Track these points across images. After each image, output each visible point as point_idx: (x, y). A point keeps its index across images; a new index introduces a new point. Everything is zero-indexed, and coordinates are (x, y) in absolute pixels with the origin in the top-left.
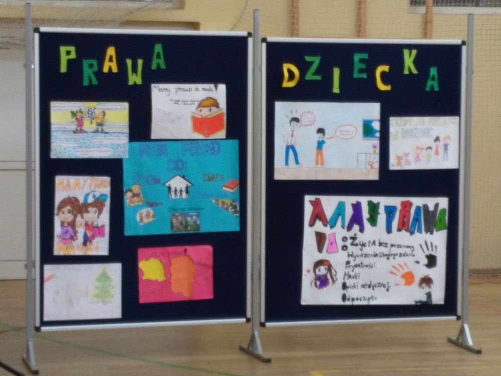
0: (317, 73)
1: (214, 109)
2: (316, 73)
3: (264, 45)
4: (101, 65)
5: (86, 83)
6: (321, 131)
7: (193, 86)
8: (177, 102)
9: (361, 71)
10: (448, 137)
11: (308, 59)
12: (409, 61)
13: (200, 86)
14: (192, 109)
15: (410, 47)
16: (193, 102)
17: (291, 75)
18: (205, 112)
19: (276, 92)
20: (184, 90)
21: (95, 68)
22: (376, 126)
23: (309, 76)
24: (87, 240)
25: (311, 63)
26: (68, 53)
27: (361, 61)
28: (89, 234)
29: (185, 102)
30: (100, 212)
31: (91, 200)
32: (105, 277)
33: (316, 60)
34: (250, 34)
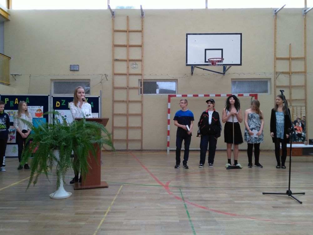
0: (65, 103)
1: (40, 111)
3: (52, 98)
4: (14, 102)
5: (11, 106)
6: (65, 116)
7: (35, 107)
8: (31, 110)
11: (62, 100)
13: (37, 106)
14: (35, 111)
16: (35, 110)
17: (58, 104)
18: (38, 112)
19: (55, 108)
20: (33, 107)
21: (13, 103)
23: (63, 104)
24: (11, 140)
25: (63, 102)
26: (7, 100)
28: (11, 138)
29: (33, 110)
30: (14, 134)
31: (12, 131)
32: (15, 147)
33: (64, 101)
34: (49, 95)
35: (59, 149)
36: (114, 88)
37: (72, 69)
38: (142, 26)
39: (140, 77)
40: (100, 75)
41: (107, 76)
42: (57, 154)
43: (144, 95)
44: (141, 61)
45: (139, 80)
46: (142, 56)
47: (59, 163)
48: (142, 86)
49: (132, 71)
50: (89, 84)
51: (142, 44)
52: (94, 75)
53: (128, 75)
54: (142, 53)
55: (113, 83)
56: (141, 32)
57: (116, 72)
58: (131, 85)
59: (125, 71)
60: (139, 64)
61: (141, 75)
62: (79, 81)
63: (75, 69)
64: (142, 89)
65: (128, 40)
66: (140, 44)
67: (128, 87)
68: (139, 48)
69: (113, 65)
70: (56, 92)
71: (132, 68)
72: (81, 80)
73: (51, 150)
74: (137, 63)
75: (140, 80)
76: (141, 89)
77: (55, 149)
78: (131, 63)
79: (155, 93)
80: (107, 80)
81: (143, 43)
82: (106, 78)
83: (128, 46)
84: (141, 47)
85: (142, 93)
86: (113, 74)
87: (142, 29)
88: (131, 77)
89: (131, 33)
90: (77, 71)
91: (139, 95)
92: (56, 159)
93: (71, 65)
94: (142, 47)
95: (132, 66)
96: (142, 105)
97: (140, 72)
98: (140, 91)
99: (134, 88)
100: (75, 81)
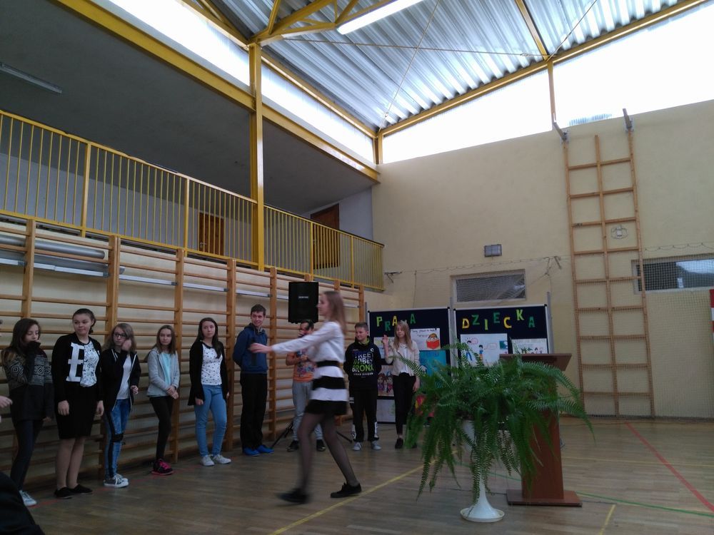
1: (435, 338)
2: (477, 322)
3: (455, 312)
5: (386, 330)
6: (481, 346)
7: (426, 329)
8: (420, 336)
9: (497, 320)
10: (542, 348)
11: (473, 316)
12: (519, 315)
13: (429, 329)
14: (426, 339)
15: (519, 309)
16: (426, 336)
17: (466, 324)
18: (431, 340)
19: (461, 331)
20: (423, 331)
22: (506, 343)
23: (474, 323)
25: (474, 318)
27: (497, 316)
29: (423, 336)
33: (477, 317)
34: (449, 308)
35: (473, 419)
36: (577, 283)
37: (489, 253)
38: (631, 148)
39: (634, 256)
40: (545, 258)
41: (560, 259)
42: (469, 428)
43: (648, 292)
44: (633, 220)
45: (633, 261)
46: (636, 211)
47: (474, 447)
48: (642, 274)
49: (614, 244)
50: (523, 279)
51: (633, 186)
52: (531, 260)
53: (606, 253)
54: (636, 204)
55: (574, 273)
56: (629, 161)
57: (579, 249)
58: (615, 274)
59: (598, 247)
60: (630, 227)
61: (636, 250)
62: (503, 275)
63: (494, 252)
64: (643, 282)
65: (600, 182)
66: (628, 185)
67: (607, 278)
68: (627, 194)
69: (571, 236)
70: (460, 299)
71: (615, 238)
72: (507, 271)
73: (458, 420)
74: (624, 225)
75: (636, 261)
76: (639, 281)
77: (466, 418)
78: (610, 227)
79: (673, 288)
80: (560, 267)
81: (635, 184)
82: (558, 264)
83: (601, 195)
84: (632, 193)
85: (643, 288)
86: (571, 256)
87: (632, 154)
88: (613, 257)
89: (606, 169)
90: (498, 255)
91: (635, 293)
92: (468, 440)
93: (485, 247)
94: (635, 190)
95: (614, 235)
96: (645, 315)
97: (633, 244)
98: (636, 284)
99: (623, 280)
100: (495, 275)
